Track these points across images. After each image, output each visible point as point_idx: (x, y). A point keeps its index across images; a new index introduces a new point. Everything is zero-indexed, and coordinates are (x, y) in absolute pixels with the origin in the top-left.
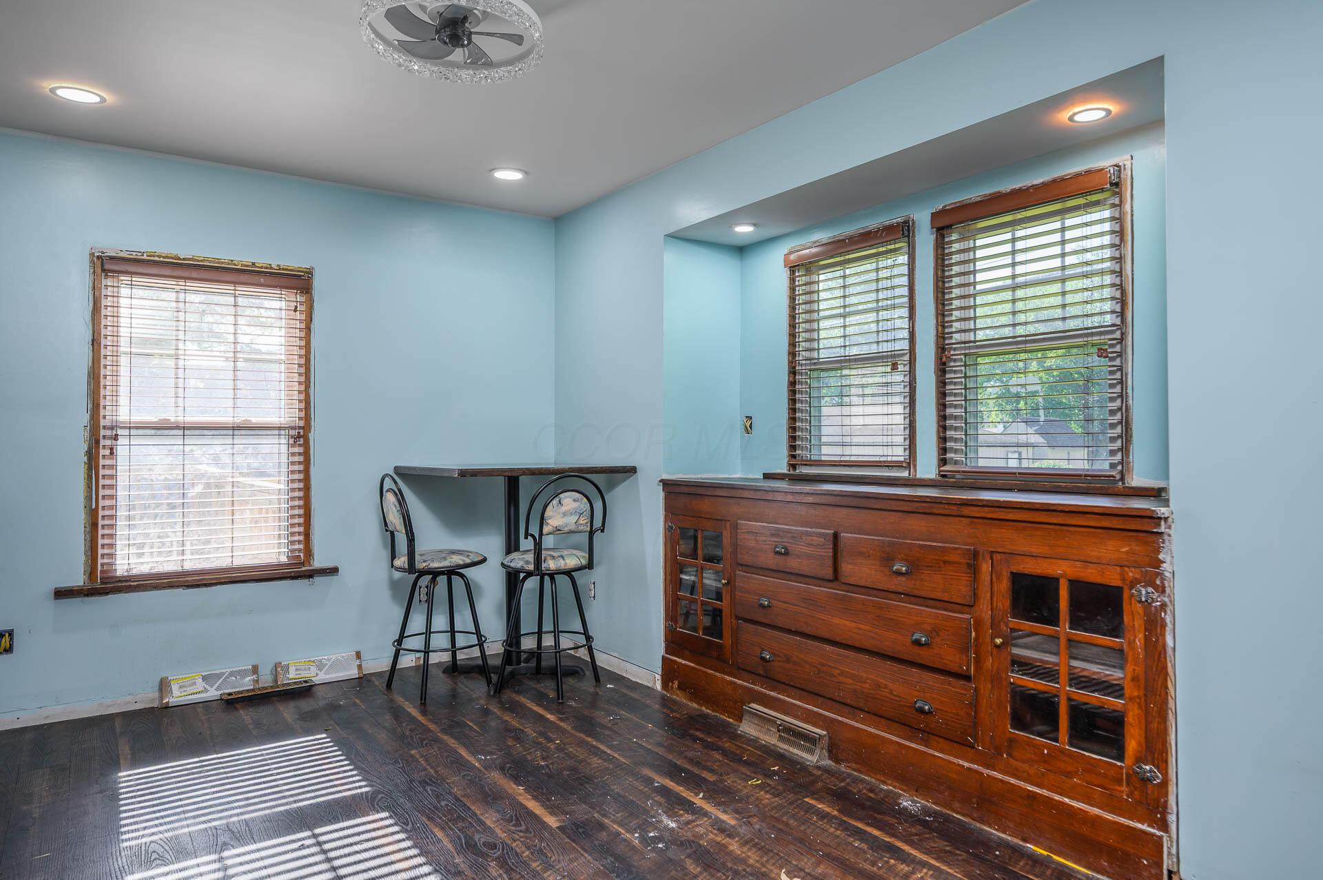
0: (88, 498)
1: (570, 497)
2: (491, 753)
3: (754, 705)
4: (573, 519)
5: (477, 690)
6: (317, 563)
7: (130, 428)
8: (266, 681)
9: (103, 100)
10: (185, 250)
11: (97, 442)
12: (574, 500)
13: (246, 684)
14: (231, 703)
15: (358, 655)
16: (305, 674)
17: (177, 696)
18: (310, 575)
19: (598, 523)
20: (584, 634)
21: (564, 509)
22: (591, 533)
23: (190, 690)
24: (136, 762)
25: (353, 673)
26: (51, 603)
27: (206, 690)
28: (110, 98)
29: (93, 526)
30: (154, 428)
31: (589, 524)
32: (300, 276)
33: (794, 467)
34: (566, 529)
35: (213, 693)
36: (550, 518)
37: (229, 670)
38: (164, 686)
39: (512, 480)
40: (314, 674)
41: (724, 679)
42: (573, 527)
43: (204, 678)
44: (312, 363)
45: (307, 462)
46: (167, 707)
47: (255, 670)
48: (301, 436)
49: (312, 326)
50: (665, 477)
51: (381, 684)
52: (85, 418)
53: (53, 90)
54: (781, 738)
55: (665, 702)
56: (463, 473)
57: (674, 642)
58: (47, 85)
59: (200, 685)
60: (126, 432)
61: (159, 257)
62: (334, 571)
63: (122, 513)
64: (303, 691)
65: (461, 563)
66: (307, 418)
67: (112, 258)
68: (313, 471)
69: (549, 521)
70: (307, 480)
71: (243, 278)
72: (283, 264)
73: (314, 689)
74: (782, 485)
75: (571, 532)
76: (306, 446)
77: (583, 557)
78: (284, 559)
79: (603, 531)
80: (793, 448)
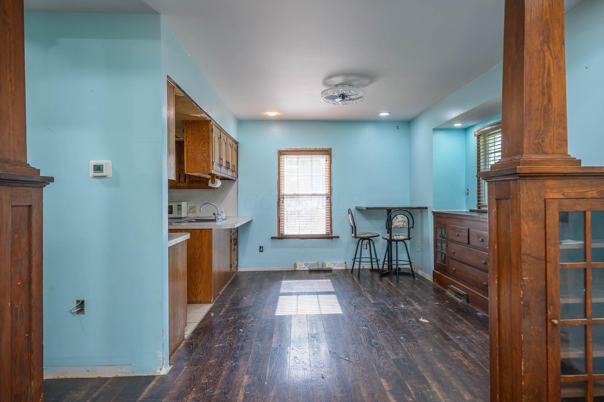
0: (278, 214)
1: (400, 216)
2: (368, 288)
3: (452, 286)
4: (402, 223)
5: (377, 276)
6: (334, 235)
7: (287, 196)
8: (320, 267)
9: (277, 114)
10: (299, 147)
11: (280, 199)
12: (402, 217)
13: (315, 268)
14: (311, 271)
15: (345, 263)
16: (330, 266)
17: (298, 269)
18: (332, 238)
19: (411, 225)
20: (409, 261)
21: (398, 220)
22: (409, 229)
23: (301, 267)
24: (286, 279)
25: (344, 268)
26: (271, 240)
27: (305, 267)
28: (278, 113)
29: (279, 221)
30: (292, 196)
31: (408, 225)
32: (328, 151)
33: (479, 208)
34: (399, 227)
35: (307, 268)
36: (394, 223)
37: (311, 263)
38: (295, 265)
39: (389, 210)
40: (333, 267)
41: (445, 277)
42: (402, 226)
43: (305, 264)
44: (332, 176)
45: (331, 205)
46: (296, 270)
47: (318, 263)
48: (329, 197)
49: (331, 165)
50: (434, 210)
51: (350, 271)
52: (277, 193)
53: (267, 114)
54: (455, 296)
55: (434, 285)
56: (367, 208)
57: (437, 266)
58: (266, 113)
59: (304, 266)
60: (286, 197)
61: (293, 149)
62: (338, 237)
63: (285, 218)
64: (330, 271)
65: (370, 236)
66: (331, 192)
67: (282, 151)
68: (332, 207)
69: (393, 224)
70: (331, 210)
71: (313, 153)
72: (324, 147)
73: (333, 271)
74: (475, 214)
75: (401, 228)
76: (330, 199)
77: (406, 236)
78: (325, 233)
79: (413, 228)
80: (479, 201)
